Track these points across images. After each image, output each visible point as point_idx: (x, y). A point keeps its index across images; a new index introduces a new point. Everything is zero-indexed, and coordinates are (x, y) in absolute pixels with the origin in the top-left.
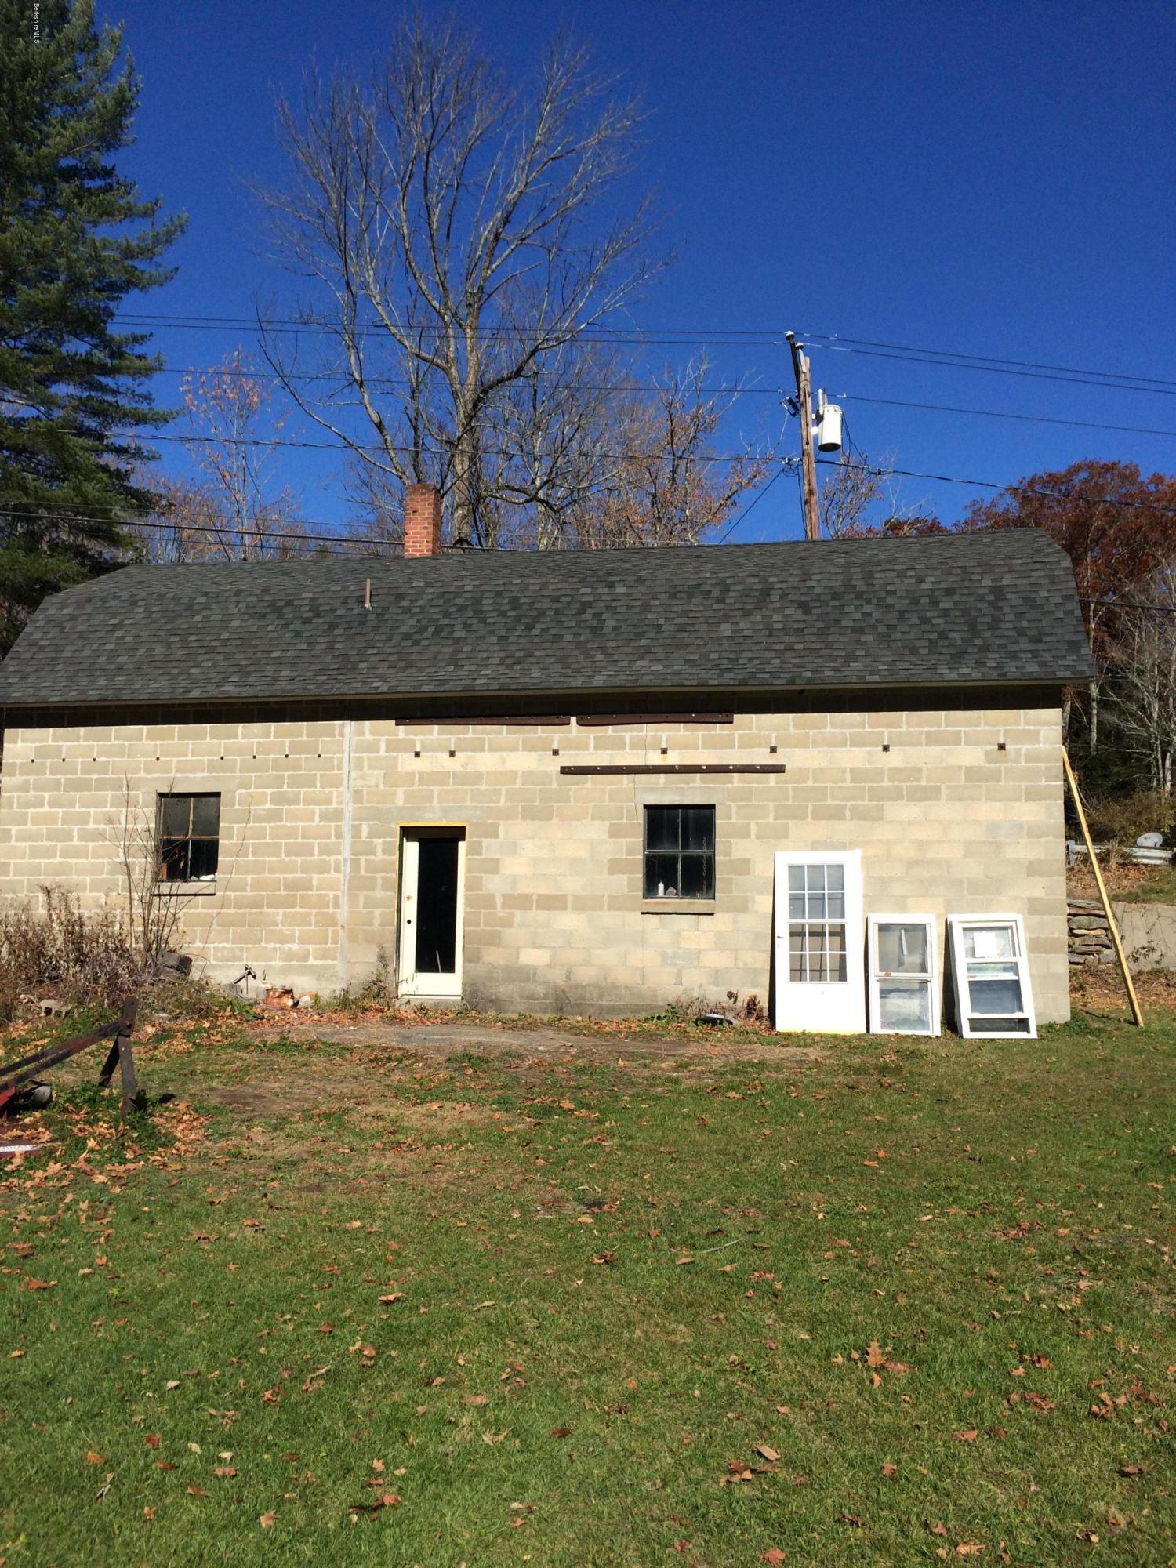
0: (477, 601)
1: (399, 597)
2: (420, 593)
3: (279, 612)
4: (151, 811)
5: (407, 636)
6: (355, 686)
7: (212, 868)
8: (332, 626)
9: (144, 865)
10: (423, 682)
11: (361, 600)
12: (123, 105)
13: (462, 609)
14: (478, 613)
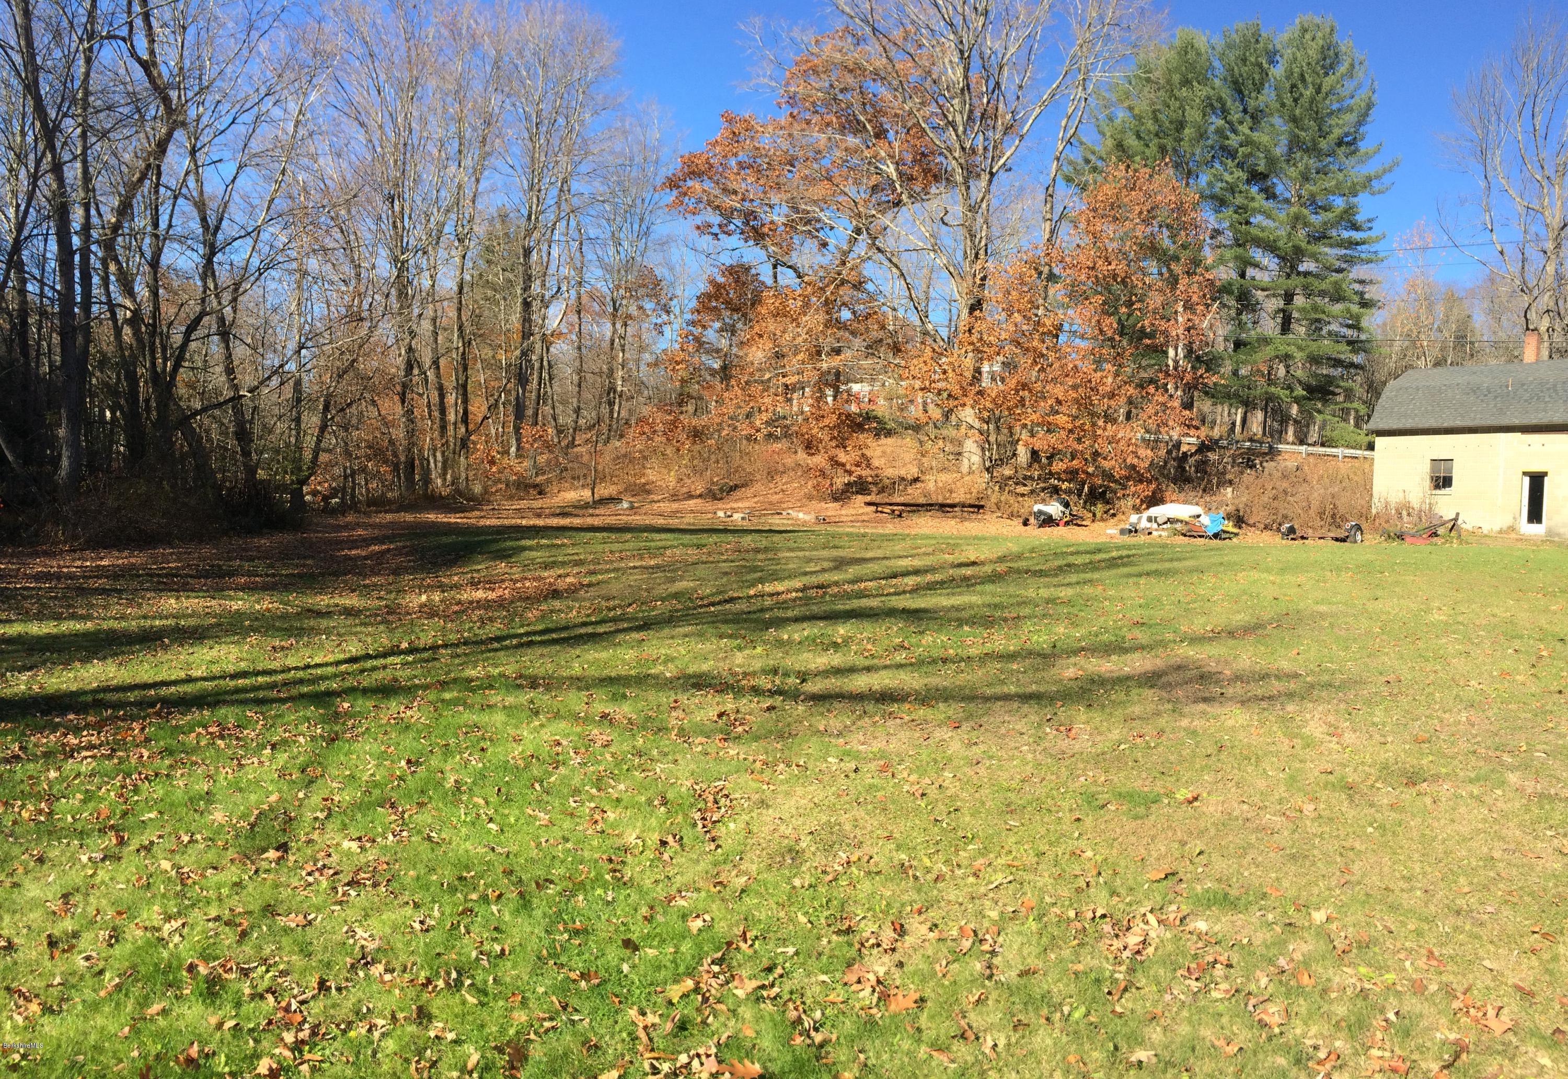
0: (1555, 386)
1: (1523, 385)
2: (1531, 382)
3: (1474, 392)
4: (1429, 466)
5: (1526, 401)
6: (1505, 422)
7: (1450, 485)
8: (1496, 397)
9: (1427, 483)
10: (1533, 420)
11: (1507, 386)
12: (1369, 106)
13: (1548, 389)
14: (1555, 391)
